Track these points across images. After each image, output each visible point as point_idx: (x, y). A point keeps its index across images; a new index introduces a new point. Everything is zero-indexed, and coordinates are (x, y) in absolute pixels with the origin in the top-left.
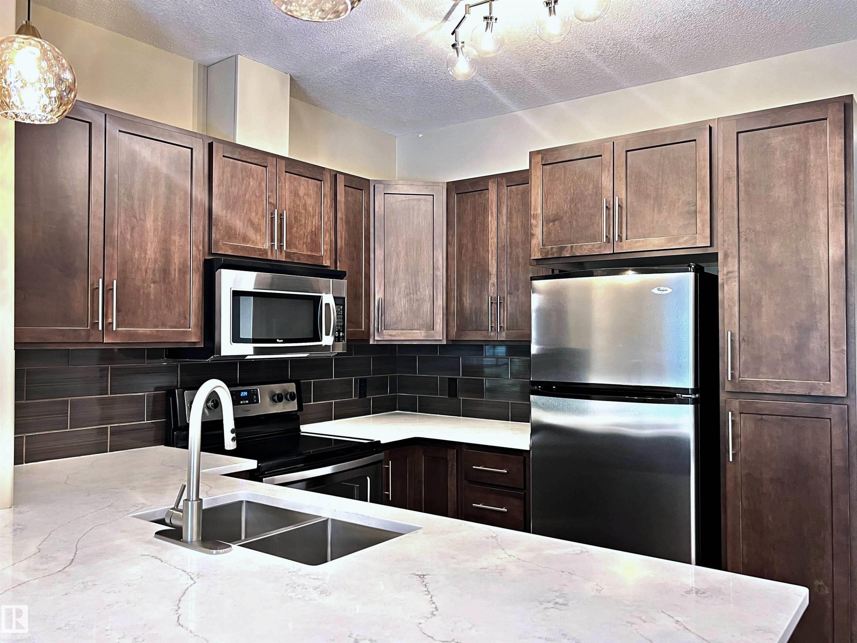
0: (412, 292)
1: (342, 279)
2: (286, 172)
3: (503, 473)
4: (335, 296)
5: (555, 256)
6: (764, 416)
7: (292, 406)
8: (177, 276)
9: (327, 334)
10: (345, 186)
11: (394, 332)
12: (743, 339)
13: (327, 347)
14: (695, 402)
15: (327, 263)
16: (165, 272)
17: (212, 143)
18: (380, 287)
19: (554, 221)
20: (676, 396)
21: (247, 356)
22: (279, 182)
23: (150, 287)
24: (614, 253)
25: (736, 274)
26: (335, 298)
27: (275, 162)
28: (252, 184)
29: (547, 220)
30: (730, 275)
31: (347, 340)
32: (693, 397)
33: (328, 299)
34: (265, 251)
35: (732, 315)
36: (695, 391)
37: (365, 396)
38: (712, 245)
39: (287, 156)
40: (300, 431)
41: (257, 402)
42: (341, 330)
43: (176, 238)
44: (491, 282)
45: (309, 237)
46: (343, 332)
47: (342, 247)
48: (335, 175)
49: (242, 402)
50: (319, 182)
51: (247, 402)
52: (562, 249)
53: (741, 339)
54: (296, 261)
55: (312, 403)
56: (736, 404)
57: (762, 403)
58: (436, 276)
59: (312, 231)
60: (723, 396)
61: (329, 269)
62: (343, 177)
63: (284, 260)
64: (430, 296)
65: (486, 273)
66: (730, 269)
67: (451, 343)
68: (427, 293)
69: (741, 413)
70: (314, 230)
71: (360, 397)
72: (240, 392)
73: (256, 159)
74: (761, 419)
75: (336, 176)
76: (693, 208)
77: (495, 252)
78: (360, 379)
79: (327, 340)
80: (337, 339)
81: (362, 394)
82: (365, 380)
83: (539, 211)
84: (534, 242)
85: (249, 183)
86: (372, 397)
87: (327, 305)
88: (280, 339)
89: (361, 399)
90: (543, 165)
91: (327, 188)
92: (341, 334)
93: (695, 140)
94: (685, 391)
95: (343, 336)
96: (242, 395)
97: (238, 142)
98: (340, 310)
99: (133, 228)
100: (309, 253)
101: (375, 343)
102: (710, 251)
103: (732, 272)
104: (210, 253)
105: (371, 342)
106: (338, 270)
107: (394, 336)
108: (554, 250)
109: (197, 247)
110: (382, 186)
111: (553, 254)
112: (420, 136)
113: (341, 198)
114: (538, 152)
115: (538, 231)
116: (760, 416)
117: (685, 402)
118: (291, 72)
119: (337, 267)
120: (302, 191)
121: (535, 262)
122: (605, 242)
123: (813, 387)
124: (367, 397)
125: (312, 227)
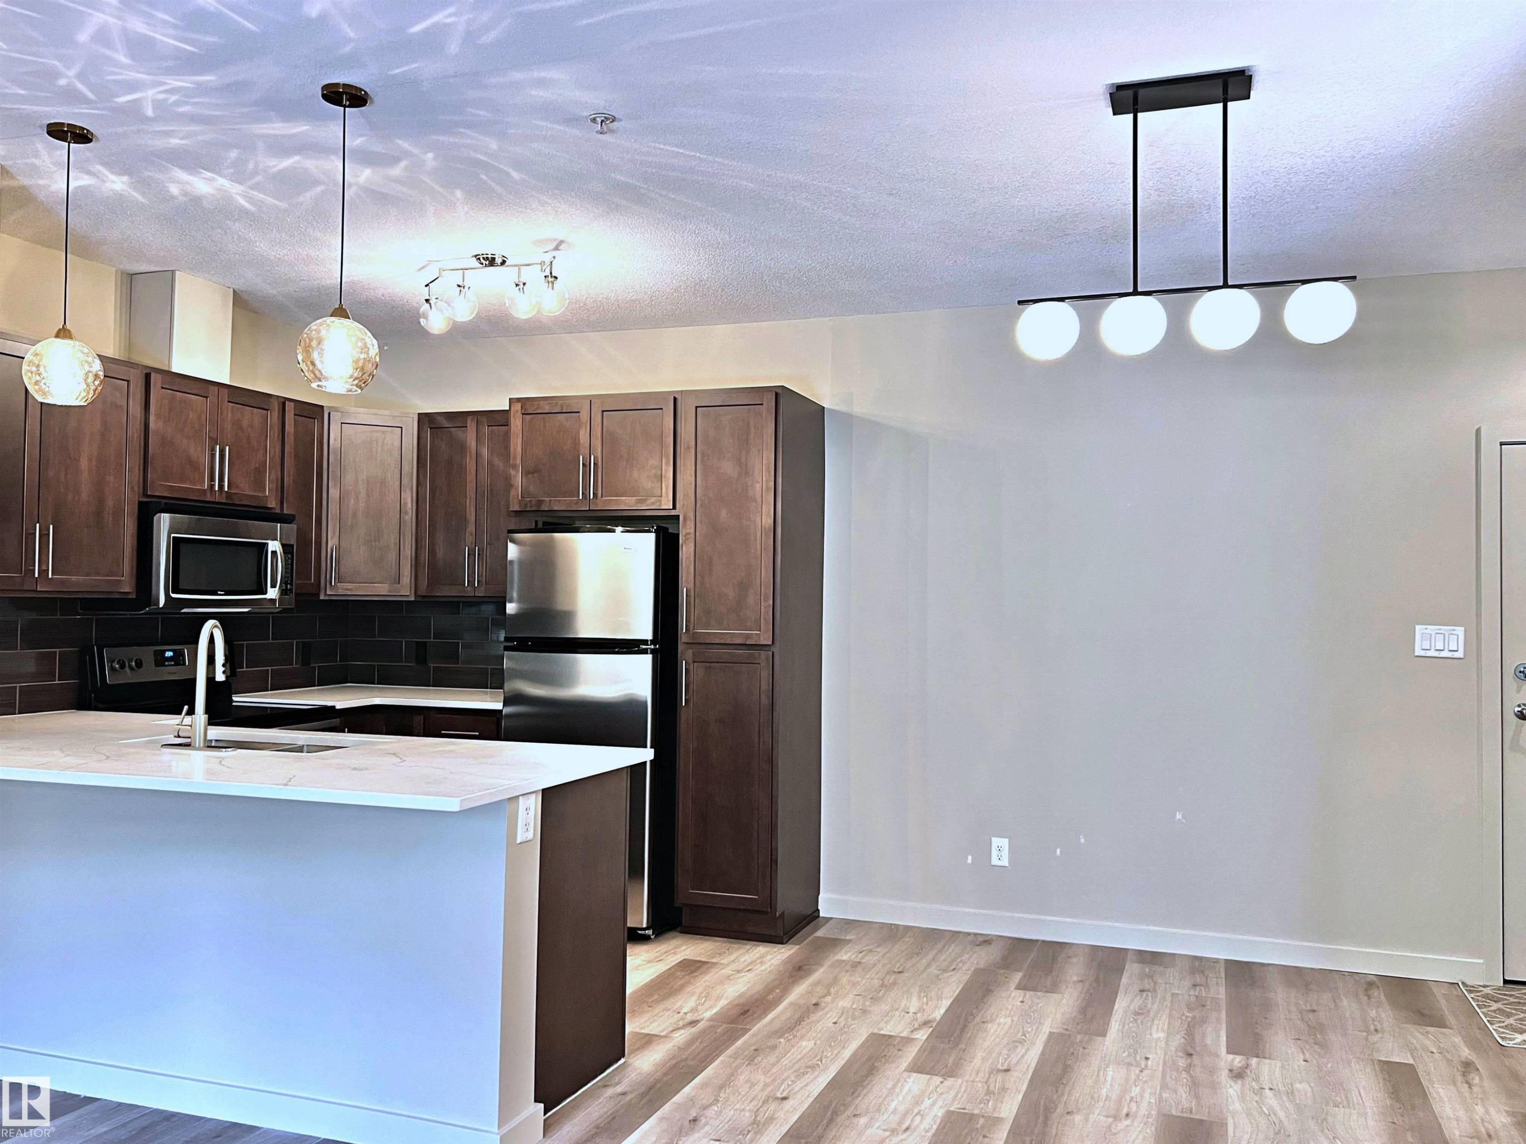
0: (373, 539)
1: (290, 523)
2: (229, 402)
4: (284, 542)
5: (534, 509)
6: (712, 664)
8: (111, 519)
9: (273, 586)
10: (295, 415)
11: (350, 586)
12: (697, 595)
13: (272, 601)
14: (653, 652)
15: (272, 504)
16: (99, 514)
17: (150, 373)
18: (334, 532)
19: (533, 473)
20: (643, 647)
22: (221, 415)
23: (83, 532)
24: (590, 510)
25: (693, 536)
26: (283, 545)
27: (216, 392)
28: (191, 416)
29: (527, 472)
30: (688, 536)
31: (296, 594)
32: (652, 647)
33: (274, 546)
34: (204, 492)
35: (688, 573)
36: (653, 642)
37: (309, 664)
38: (674, 508)
39: (228, 383)
40: (232, 700)
41: (185, 664)
42: (289, 582)
43: (110, 479)
44: (469, 530)
45: (252, 474)
46: (292, 584)
47: (289, 485)
48: (284, 401)
49: (167, 663)
50: (266, 412)
51: (173, 663)
52: (541, 502)
53: (694, 595)
54: (237, 503)
55: (245, 669)
56: (689, 654)
57: (712, 652)
58: (404, 522)
59: (256, 468)
60: (681, 647)
61: (273, 511)
62: (292, 404)
63: (224, 501)
64: (396, 544)
65: (464, 521)
66: (688, 531)
67: (419, 599)
68: (392, 540)
69: (694, 662)
70: (258, 466)
71: (303, 665)
72: (165, 651)
73: (196, 389)
74: (709, 667)
75: (284, 404)
76: (659, 472)
77: (473, 496)
78: (304, 643)
79: (272, 593)
80: (283, 592)
81: (306, 661)
82: (309, 644)
83: (519, 461)
84: (513, 493)
85: (189, 416)
86: (318, 665)
87: (274, 553)
88: (221, 591)
89: (304, 667)
90: (523, 414)
91: (273, 417)
92: (289, 587)
93: (662, 409)
94: (645, 642)
95: (291, 590)
96: (166, 655)
97: (175, 369)
98: (289, 559)
99: (67, 469)
100: (251, 493)
101: (327, 598)
102: (673, 513)
103: (689, 534)
104: (145, 494)
105: (322, 597)
106: (285, 512)
107: (351, 590)
108: (533, 503)
109: (132, 489)
110: (339, 414)
111: (531, 507)
113: (290, 428)
114: (519, 400)
115: (518, 483)
116: (709, 664)
117: (645, 652)
118: (236, 287)
119: (282, 509)
120: (245, 423)
121: (513, 514)
122: (581, 498)
123: (748, 636)
124: (312, 665)
125: (257, 463)
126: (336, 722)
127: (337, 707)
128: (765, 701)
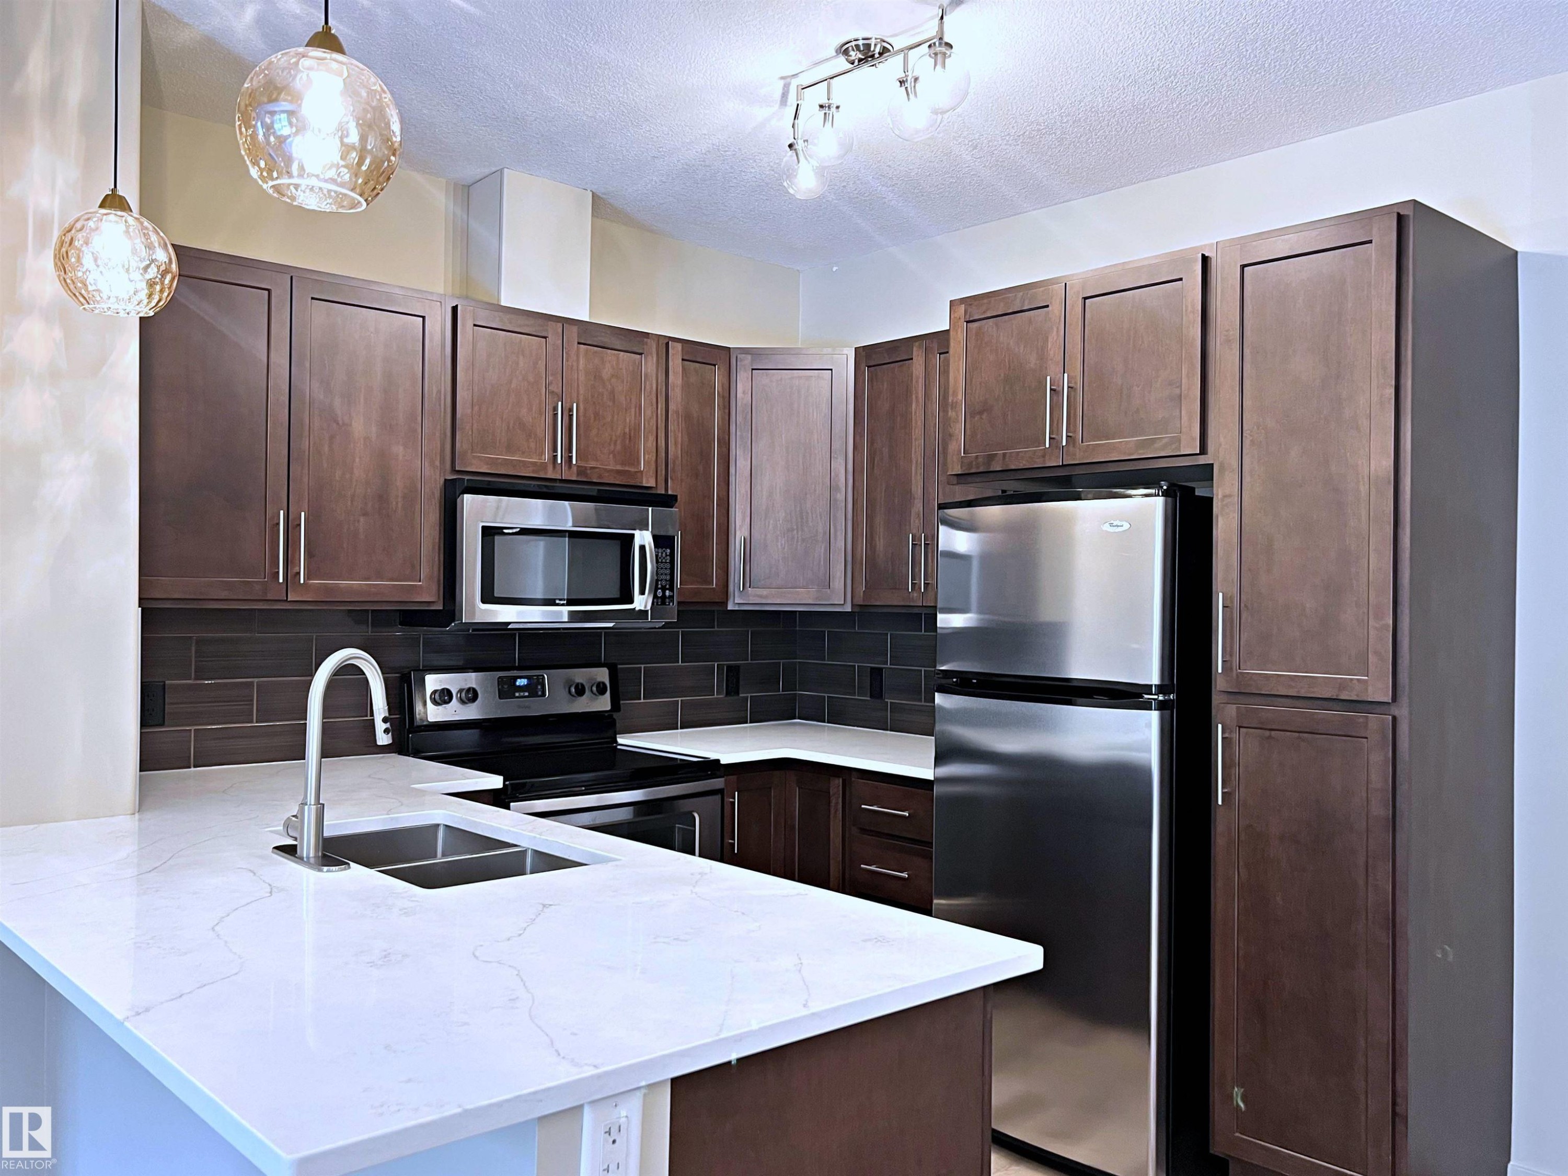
0: (795, 527)
1: (672, 508)
2: (579, 343)
3: (904, 816)
4: (656, 533)
5: (981, 469)
6: (1273, 733)
7: (604, 703)
8: (400, 505)
9: (642, 592)
10: (683, 360)
11: (765, 592)
12: (1246, 606)
13: (643, 613)
14: (1161, 706)
15: (648, 481)
16: (382, 498)
17: (457, 306)
18: (743, 520)
19: (980, 413)
20: (1142, 697)
21: (509, 623)
22: (567, 361)
23: (358, 521)
24: (1063, 466)
25: (1236, 499)
26: (655, 537)
27: (560, 330)
28: (521, 364)
29: (971, 413)
30: (1228, 501)
31: (679, 603)
33: (643, 538)
34: (544, 466)
35: (1227, 566)
36: (1161, 689)
37: (738, 693)
38: (1203, 450)
39: (588, 320)
40: (616, 742)
41: (544, 694)
42: (668, 587)
43: (399, 449)
44: (915, 510)
45: (619, 442)
46: (672, 589)
47: (676, 457)
48: (667, 342)
49: (517, 694)
50: (639, 356)
51: (527, 694)
52: (991, 458)
53: (1242, 605)
54: (595, 481)
55: (642, 701)
56: (1231, 712)
57: (1268, 709)
58: (836, 500)
59: (625, 433)
60: (1216, 699)
61: (654, 492)
62: (679, 346)
63: (574, 478)
64: (825, 533)
65: (907, 496)
66: (1227, 492)
67: (857, 610)
68: (820, 530)
69: (1240, 727)
70: (627, 430)
71: (728, 694)
72: (516, 678)
73: (528, 326)
74: (1270, 737)
75: (667, 344)
76: (1177, 391)
77: (921, 460)
78: (729, 667)
79: (641, 602)
80: (659, 601)
81: (733, 689)
82: (737, 668)
83: (960, 396)
84: (952, 447)
85: (517, 364)
86: (749, 695)
87: (642, 548)
88: (560, 600)
89: (729, 698)
90: (967, 322)
91: (649, 365)
92: (667, 593)
93: (1181, 279)
94: (1147, 688)
95: (671, 597)
96: (518, 684)
97: (503, 302)
98: (666, 555)
99: (332, 438)
100: (619, 467)
101: (737, 608)
102: (1202, 460)
103: (1230, 496)
104: (454, 471)
105: (730, 607)
106: (670, 492)
107: (766, 597)
108: (980, 460)
109: (432, 463)
110: (749, 357)
111: (978, 468)
112: (835, 269)
113: (676, 378)
114: (963, 301)
115: (959, 430)
116: (1267, 733)
117: (1147, 706)
118: (594, 188)
119: (666, 489)
120: (606, 372)
121: (955, 480)
122: (1047, 446)
123: (1343, 685)
124: (741, 695)
125: (625, 427)
126: (718, 783)
127: (724, 761)
128: (1379, 810)
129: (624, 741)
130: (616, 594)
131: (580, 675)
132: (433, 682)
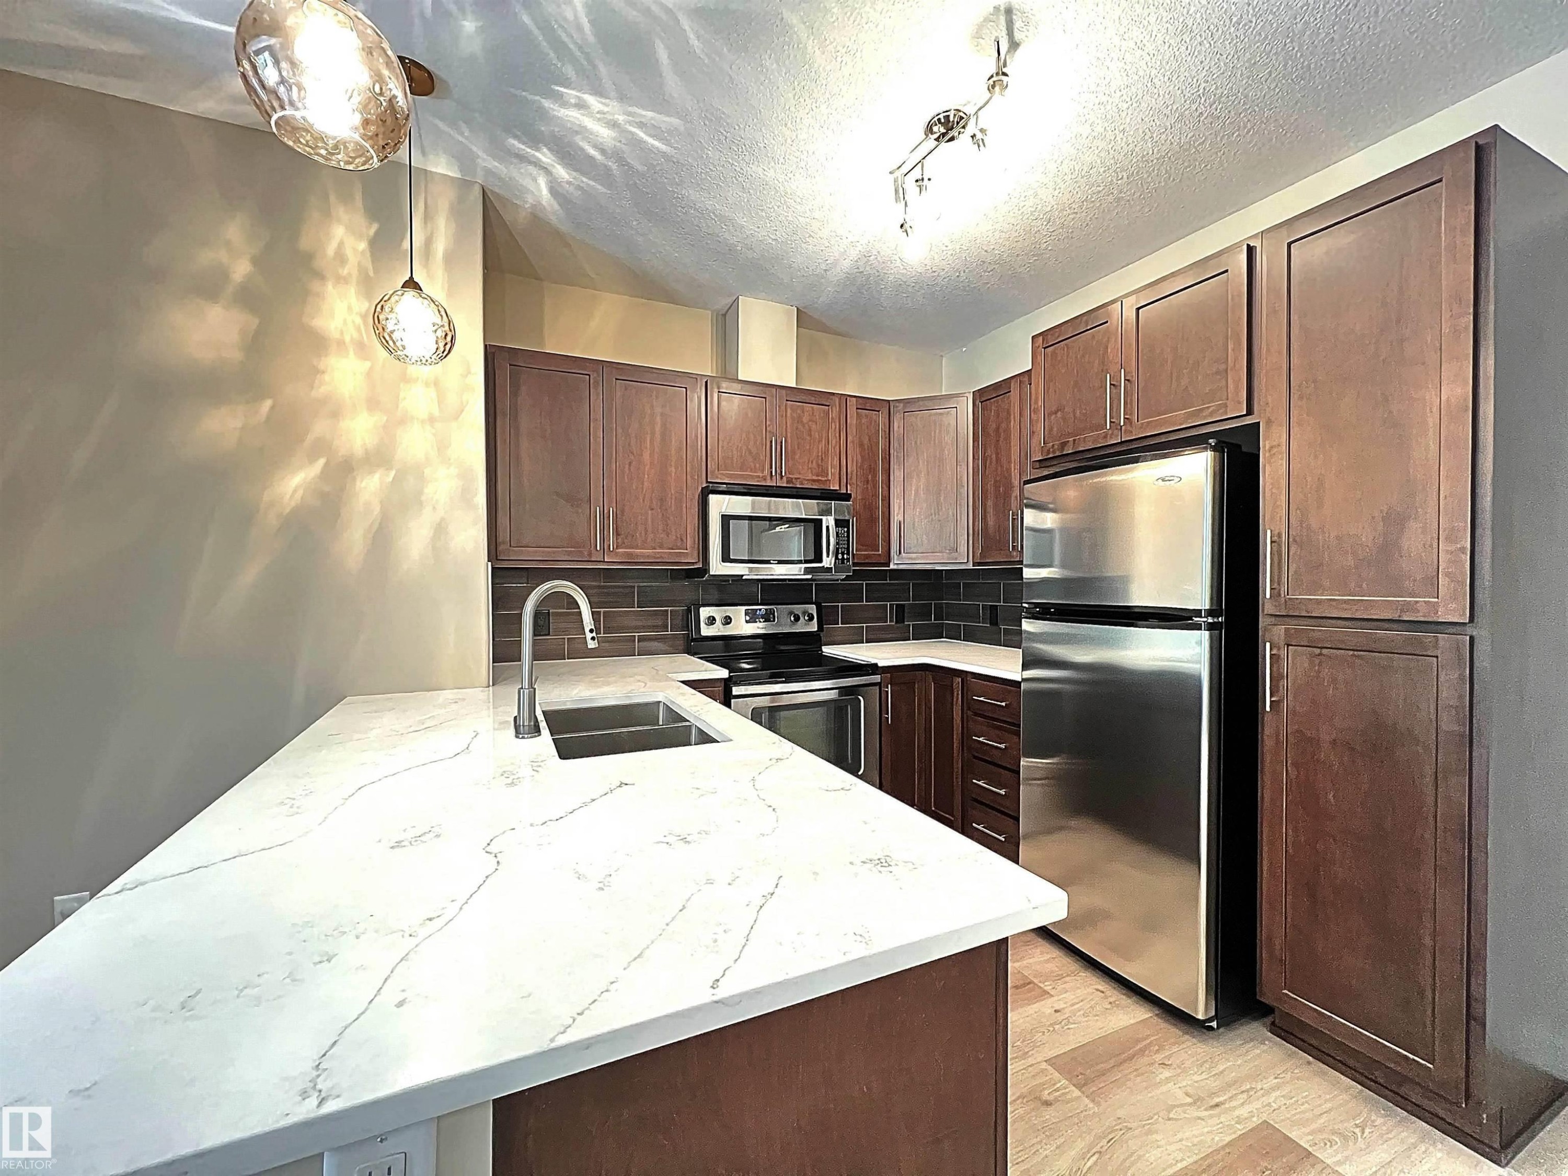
0: (934, 513)
1: (849, 502)
2: (786, 400)
3: (1002, 706)
4: (838, 518)
5: (1058, 454)
6: (1325, 651)
7: (814, 627)
8: (673, 503)
9: (828, 556)
10: (857, 408)
11: (914, 556)
12: (1295, 540)
13: (829, 570)
14: (1211, 627)
15: (834, 485)
16: (662, 499)
17: (707, 381)
18: (899, 509)
19: (1056, 413)
20: (1193, 620)
21: (742, 576)
22: (778, 411)
23: (648, 514)
24: (1121, 442)
25: (1284, 448)
26: (837, 521)
27: (774, 393)
28: (750, 415)
29: (1049, 415)
30: (1275, 450)
31: (854, 563)
32: (1210, 620)
33: (829, 521)
34: (764, 478)
35: (1275, 507)
36: (1210, 613)
37: (904, 622)
38: (1250, 412)
39: (792, 386)
40: (821, 650)
41: (774, 621)
42: (845, 552)
43: (671, 470)
44: (1014, 495)
45: (814, 462)
46: (848, 554)
47: (852, 471)
49: (759, 620)
50: (827, 407)
51: (765, 620)
52: (1064, 445)
53: (1291, 540)
54: (798, 486)
55: (840, 625)
56: (1279, 632)
57: (1320, 632)
59: (818, 456)
60: (1263, 622)
61: (838, 492)
62: (854, 400)
63: (784, 484)
64: (953, 516)
65: (1008, 486)
66: (1274, 444)
67: (976, 567)
68: (950, 513)
69: (1288, 645)
70: (820, 454)
71: (897, 622)
72: (756, 610)
73: (754, 391)
74: (1320, 654)
75: (847, 399)
76: (1223, 367)
78: (897, 605)
79: (828, 561)
80: (840, 563)
81: (900, 619)
82: (903, 606)
83: (1041, 403)
84: (1036, 441)
85: (747, 415)
86: (911, 623)
87: (828, 527)
88: (774, 561)
89: (898, 625)
90: (1045, 348)
91: (834, 413)
92: (845, 556)
93: (1227, 272)
94: (1198, 613)
95: (848, 560)
96: (758, 613)
97: (739, 378)
98: (844, 532)
99: (630, 464)
100: (815, 478)
101: (897, 568)
102: (1249, 420)
104: (707, 482)
105: (894, 566)
107: (914, 559)
108: (1056, 447)
109: (692, 477)
110: (903, 405)
111: (1053, 454)
112: (964, 349)
113: (852, 421)
114: (1041, 335)
115: (1040, 428)
116: (1317, 651)
117: (1198, 627)
118: (796, 303)
119: (847, 490)
120: (806, 418)
122: (1108, 427)
123: (1407, 607)
124: (906, 623)
125: (818, 452)
126: (877, 678)
127: (880, 665)
129: (827, 650)
130: (812, 557)
131: (798, 608)
132: (705, 612)
